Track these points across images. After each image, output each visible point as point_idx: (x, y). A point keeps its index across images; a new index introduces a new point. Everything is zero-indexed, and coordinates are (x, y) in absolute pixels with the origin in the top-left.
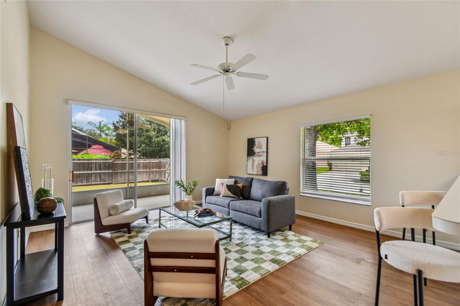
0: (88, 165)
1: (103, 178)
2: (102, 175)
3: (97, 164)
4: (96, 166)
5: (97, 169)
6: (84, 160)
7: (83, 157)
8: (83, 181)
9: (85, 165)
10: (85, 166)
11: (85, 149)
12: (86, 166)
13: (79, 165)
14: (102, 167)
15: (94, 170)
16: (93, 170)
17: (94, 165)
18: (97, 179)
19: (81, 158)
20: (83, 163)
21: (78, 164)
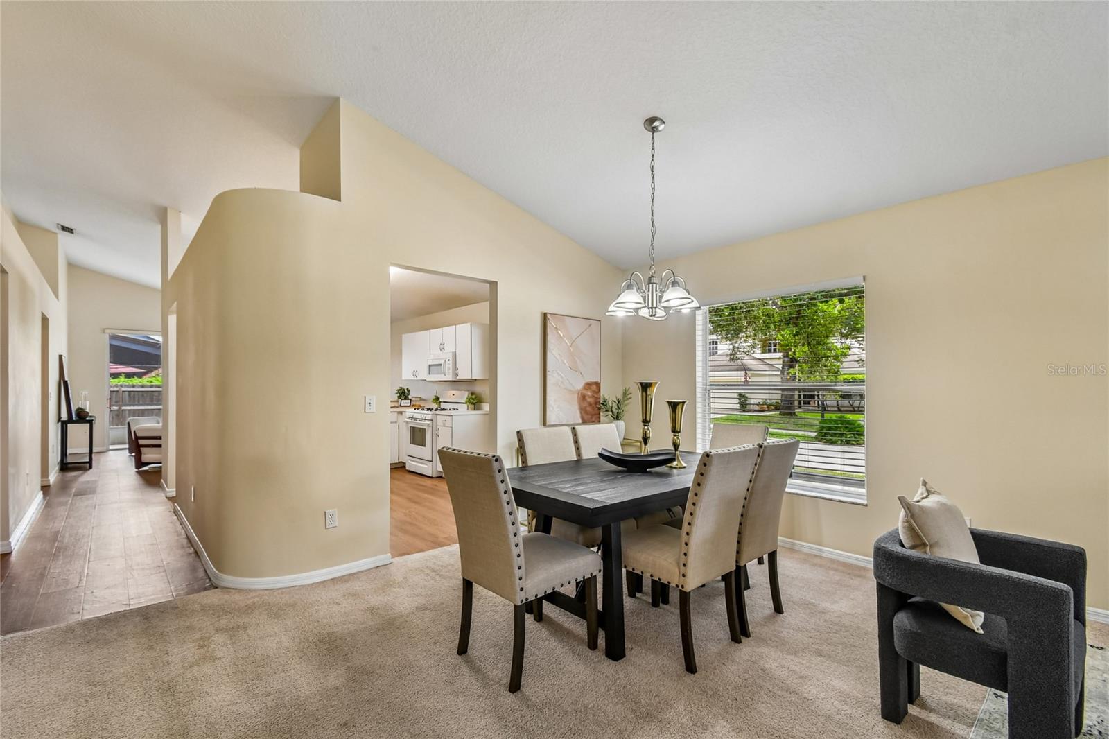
6: (152, 387)
7: (151, 382)
11: (156, 368)
12: (155, 397)
13: (143, 395)
19: (148, 383)
21: (141, 393)
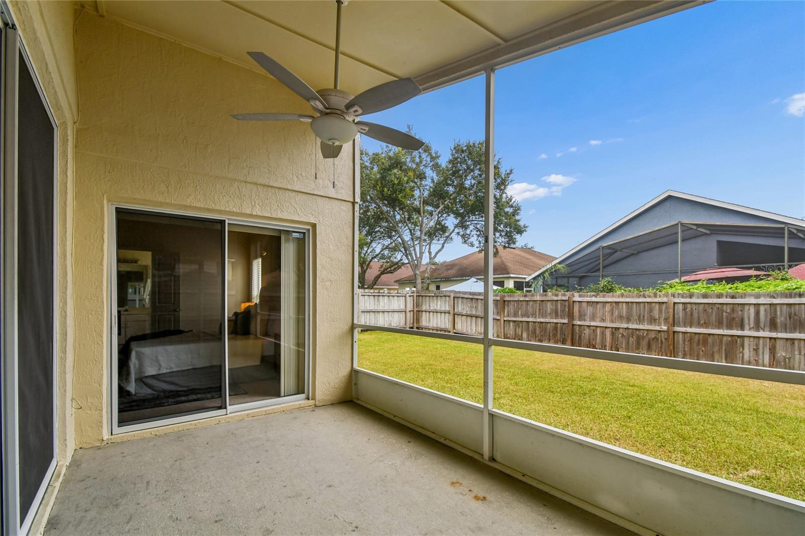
0: (733, 310)
1: (785, 358)
2: (779, 344)
3: (762, 309)
4: (757, 313)
5: (762, 325)
8: (716, 356)
9: (723, 311)
10: (723, 315)
14: (779, 320)
15: (750, 329)
16: (747, 327)
17: (752, 310)
18: (761, 357)
20: (717, 306)
